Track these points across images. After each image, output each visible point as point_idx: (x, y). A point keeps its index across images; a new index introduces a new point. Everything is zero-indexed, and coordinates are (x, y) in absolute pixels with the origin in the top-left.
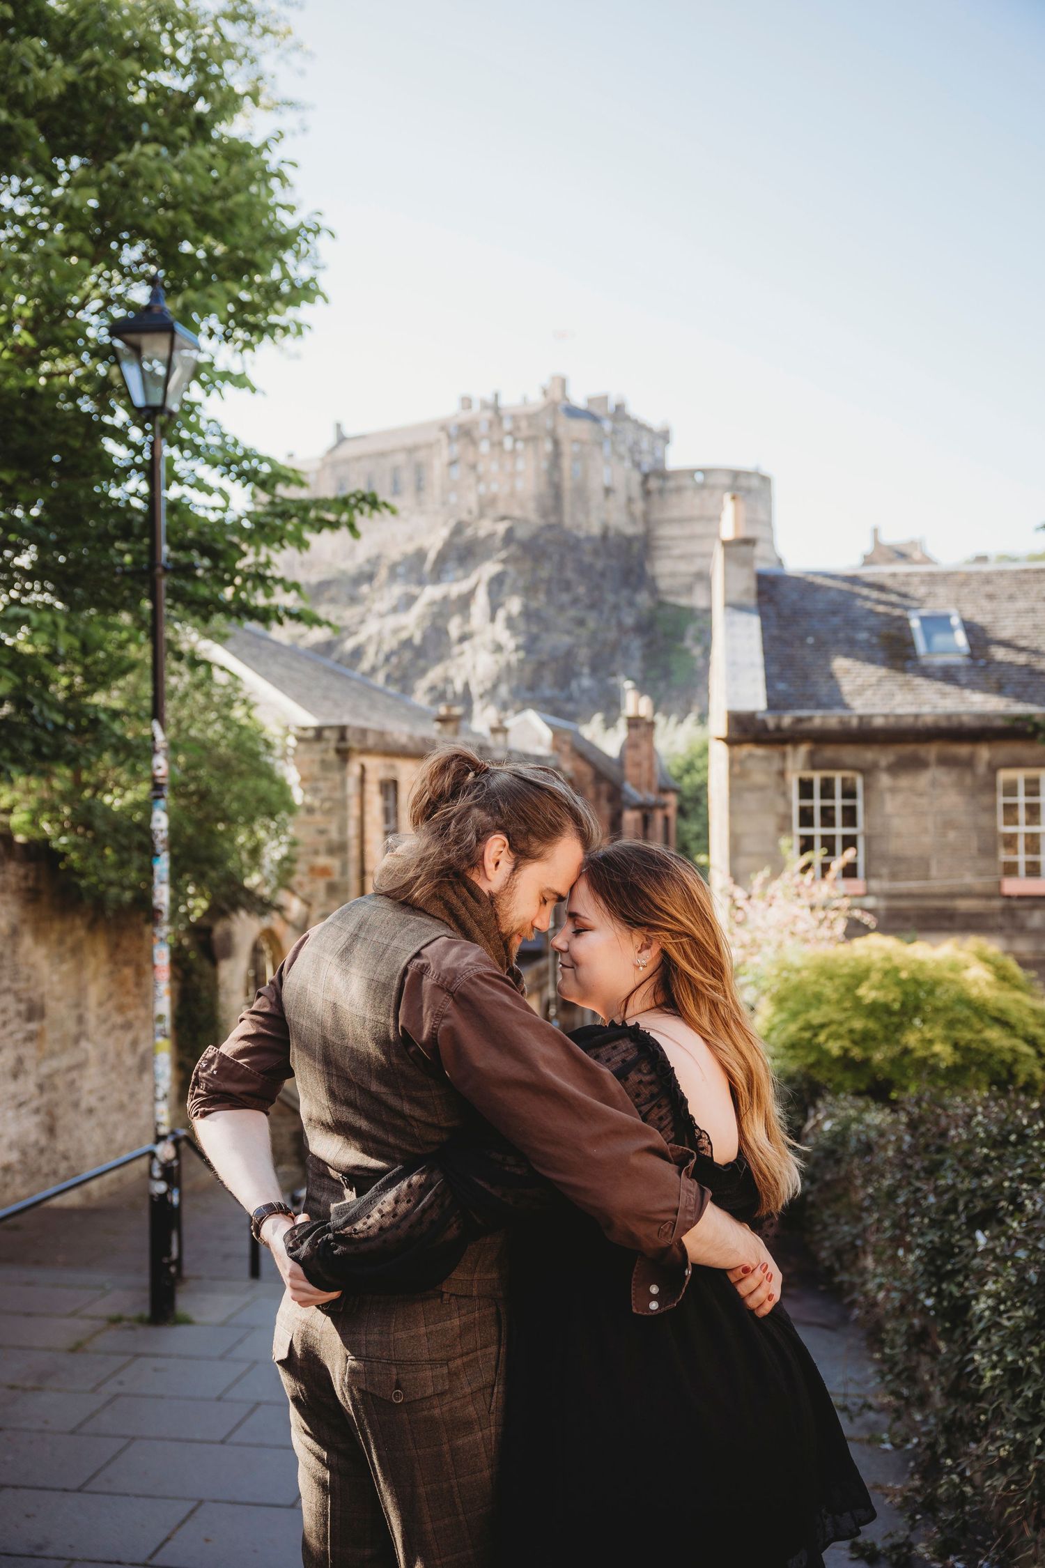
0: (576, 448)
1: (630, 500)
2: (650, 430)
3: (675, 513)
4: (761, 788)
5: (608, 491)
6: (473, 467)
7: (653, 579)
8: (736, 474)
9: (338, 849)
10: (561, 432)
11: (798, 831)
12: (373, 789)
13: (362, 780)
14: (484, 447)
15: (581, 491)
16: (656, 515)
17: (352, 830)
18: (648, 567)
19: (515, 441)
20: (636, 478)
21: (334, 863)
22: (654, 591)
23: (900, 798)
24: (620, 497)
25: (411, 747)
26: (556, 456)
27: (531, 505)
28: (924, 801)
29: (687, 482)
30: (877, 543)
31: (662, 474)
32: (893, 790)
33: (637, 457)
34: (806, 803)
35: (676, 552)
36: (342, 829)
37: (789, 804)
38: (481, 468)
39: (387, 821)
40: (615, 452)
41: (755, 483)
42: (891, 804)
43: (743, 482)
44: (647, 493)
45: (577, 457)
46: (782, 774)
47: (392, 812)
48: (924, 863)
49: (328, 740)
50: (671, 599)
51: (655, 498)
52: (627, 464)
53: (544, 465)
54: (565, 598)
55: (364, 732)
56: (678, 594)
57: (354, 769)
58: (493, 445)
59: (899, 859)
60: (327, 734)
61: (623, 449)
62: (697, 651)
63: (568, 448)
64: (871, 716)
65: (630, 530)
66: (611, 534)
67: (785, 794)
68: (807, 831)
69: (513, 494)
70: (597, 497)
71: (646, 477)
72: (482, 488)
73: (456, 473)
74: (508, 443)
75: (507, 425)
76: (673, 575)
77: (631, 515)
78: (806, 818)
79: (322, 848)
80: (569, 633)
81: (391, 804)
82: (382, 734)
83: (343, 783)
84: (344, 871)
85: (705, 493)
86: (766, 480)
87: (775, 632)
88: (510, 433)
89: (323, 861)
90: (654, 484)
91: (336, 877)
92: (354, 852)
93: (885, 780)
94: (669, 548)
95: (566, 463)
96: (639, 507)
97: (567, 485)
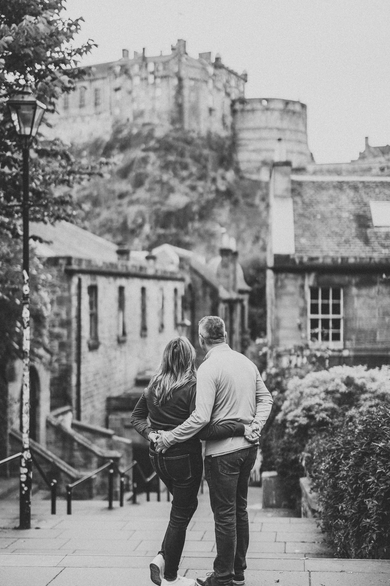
0: (192, 83)
1: (224, 117)
2: (236, 74)
3: (251, 124)
4: (292, 294)
5: (211, 110)
6: (130, 92)
7: (237, 163)
8: (287, 103)
9: (66, 324)
10: (183, 73)
11: (310, 316)
12: (84, 291)
13: (79, 287)
14: (137, 80)
15: (195, 110)
16: (239, 126)
17: (74, 313)
18: (234, 156)
19: (155, 78)
20: (228, 102)
21: (64, 332)
22: (238, 171)
23: (362, 300)
24: (218, 114)
25: (104, 269)
26: (180, 88)
27: (165, 116)
28: (374, 302)
29: (257, 106)
30: (367, 146)
31: (243, 101)
32: (358, 296)
33: (228, 90)
34: (314, 301)
35: (251, 147)
36: (68, 313)
37: (305, 302)
38: (134, 94)
39: (91, 308)
40: (215, 87)
41: (297, 108)
42: (357, 303)
43: (291, 107)
44: (234, 112)
45: (193, 89)
46: (302, 287)
47: (94, 303)
48: (374, 333)
49: (61, 265)
50: (247, 176)
51: (239, 115)
52: (223, 94)
53: (173, 93)
54: (185, 173)
55: (80, 261)
56: (251, 173)
57: (75, 280)
58: (142, 79)
59: (361, 331)
60: (61, 261)
61: (220, 85)
62: (262, 206)
63: (187, 83)
64: (348, 258)
65: (224, 134)
66: (213, 136)
67: (304, 297)
68: (314, 316)
69: (153, 110)
70: (204, 114)
71: (233, 103)
72: (135, 106)
73: (119, 95)
74: (151, 79)
75: (151, 67)
76: (249, 161)
77: (224, 124)
78: (314, 309)
79: (57, 323)
80: (187, 194)
81: (93, 299)
82: (89, 262)
83: (69, 289)
84: (69, 336)
85: (269, 113)
86: (303, 106)
87: (301, 211)
88: (153, 73)
89: (57, 330)
90: (238, 106)
91: (65, 339)
92: (74, 325)
93: (354, 291)
94: (246, 145)
95: (186, 92)
96: (229, 120)
97: (187, 106)
